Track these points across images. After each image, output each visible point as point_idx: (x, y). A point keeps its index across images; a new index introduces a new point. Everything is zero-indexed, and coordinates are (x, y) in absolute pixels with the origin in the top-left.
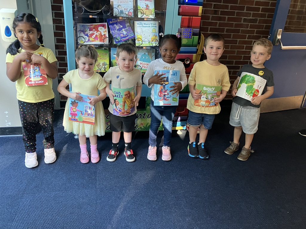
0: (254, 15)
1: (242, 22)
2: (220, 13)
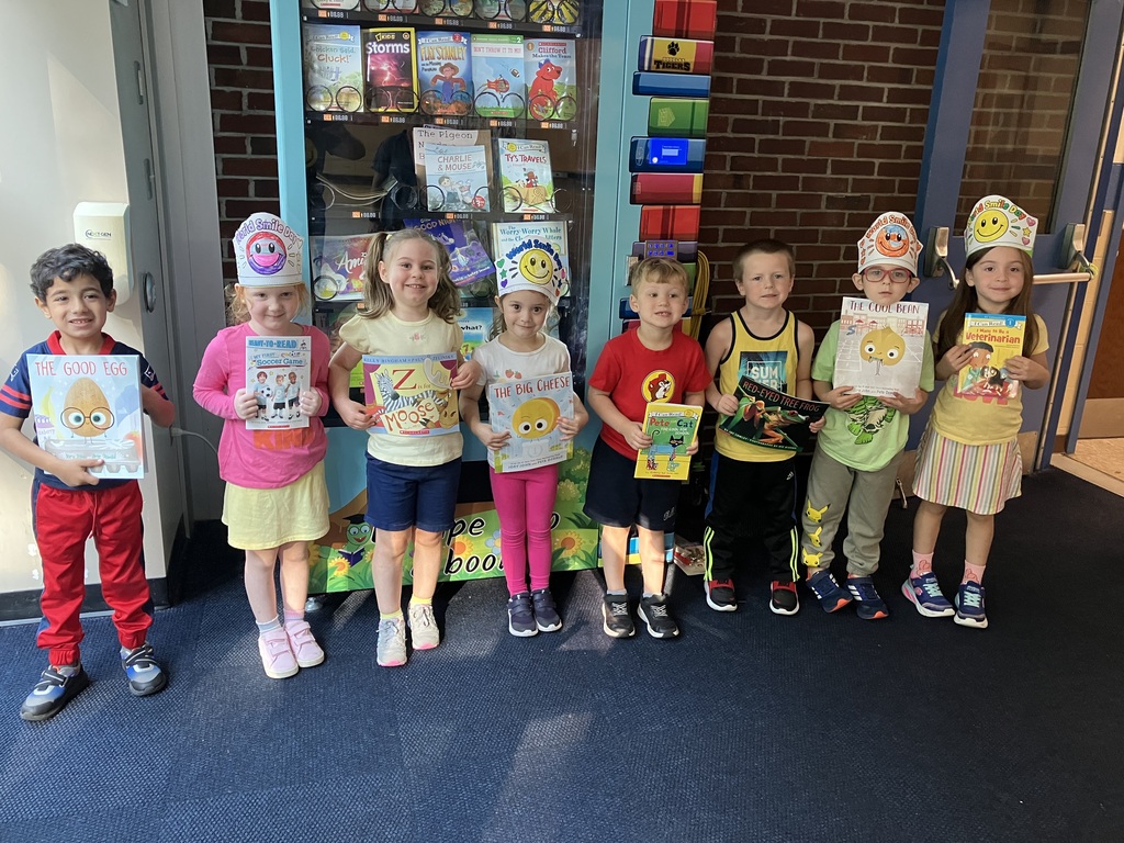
0: (857, 185)
1: (823, 209)
2: (751, 184)
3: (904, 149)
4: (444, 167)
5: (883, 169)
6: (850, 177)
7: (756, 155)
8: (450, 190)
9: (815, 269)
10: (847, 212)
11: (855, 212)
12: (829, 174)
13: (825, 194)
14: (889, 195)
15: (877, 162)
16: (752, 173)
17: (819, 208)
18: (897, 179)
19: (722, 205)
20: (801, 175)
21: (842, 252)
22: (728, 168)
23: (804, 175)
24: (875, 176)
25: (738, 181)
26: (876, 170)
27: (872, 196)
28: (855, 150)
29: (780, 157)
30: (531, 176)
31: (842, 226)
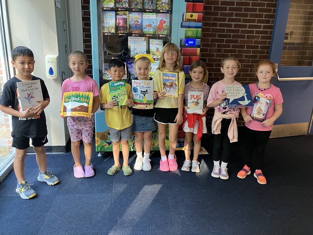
0: (254, 52)
2: (223, 51)
3: (268, 42)
4: (135, 46)
5: (261, 47)
6: (252, 50)
7: (224, 44)
8: (136, 52)
9: (241, 75)
10: (251, 59)
11: (253, 59)
12: (245, 49)
13: (244, 54)
14: (263, 55)
15: (260, 45)
16: (223, 49)
17: (243, 58)
18: (266, 50)
19: (215, 57)
20: (237, 49)
21: (249, 70)
22: (216, 47)
23: (238, 49)
24: (259, 49)
25: (219, 51)
26: (259, 48)
27: (258, 55)
28: (253, 42)
29: (231, 44)
30: (157, 49)
31: (249, 63)
